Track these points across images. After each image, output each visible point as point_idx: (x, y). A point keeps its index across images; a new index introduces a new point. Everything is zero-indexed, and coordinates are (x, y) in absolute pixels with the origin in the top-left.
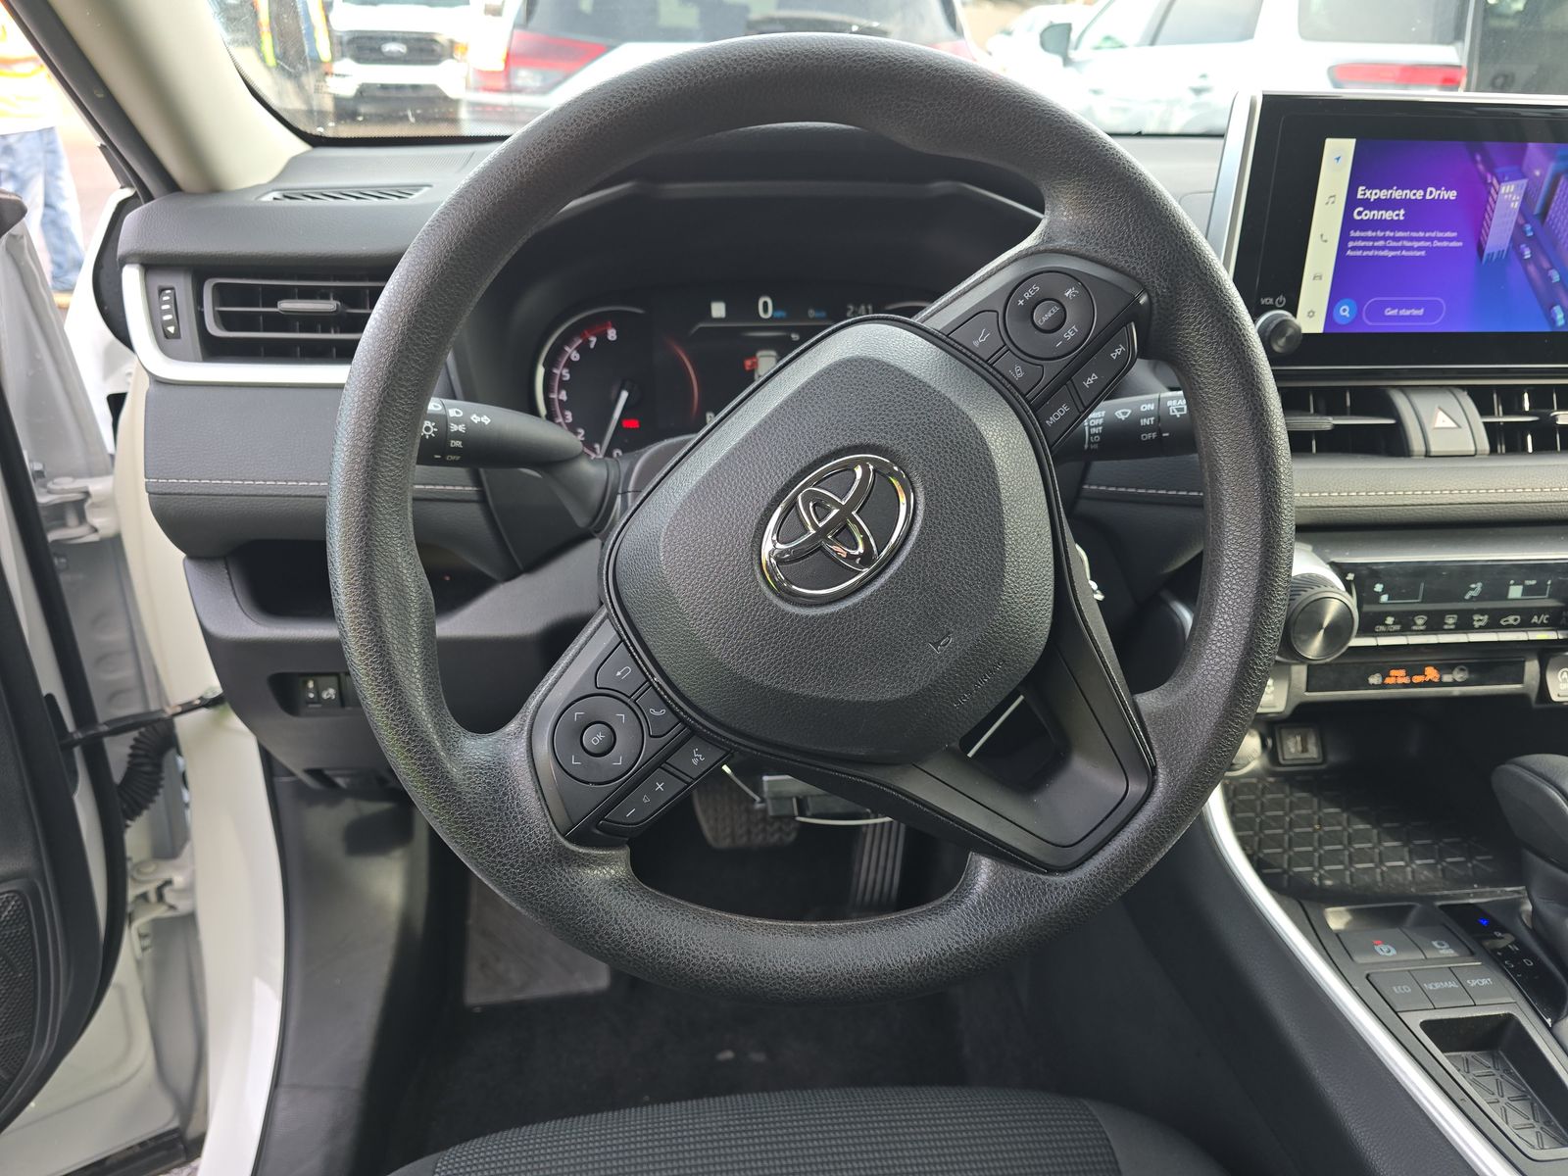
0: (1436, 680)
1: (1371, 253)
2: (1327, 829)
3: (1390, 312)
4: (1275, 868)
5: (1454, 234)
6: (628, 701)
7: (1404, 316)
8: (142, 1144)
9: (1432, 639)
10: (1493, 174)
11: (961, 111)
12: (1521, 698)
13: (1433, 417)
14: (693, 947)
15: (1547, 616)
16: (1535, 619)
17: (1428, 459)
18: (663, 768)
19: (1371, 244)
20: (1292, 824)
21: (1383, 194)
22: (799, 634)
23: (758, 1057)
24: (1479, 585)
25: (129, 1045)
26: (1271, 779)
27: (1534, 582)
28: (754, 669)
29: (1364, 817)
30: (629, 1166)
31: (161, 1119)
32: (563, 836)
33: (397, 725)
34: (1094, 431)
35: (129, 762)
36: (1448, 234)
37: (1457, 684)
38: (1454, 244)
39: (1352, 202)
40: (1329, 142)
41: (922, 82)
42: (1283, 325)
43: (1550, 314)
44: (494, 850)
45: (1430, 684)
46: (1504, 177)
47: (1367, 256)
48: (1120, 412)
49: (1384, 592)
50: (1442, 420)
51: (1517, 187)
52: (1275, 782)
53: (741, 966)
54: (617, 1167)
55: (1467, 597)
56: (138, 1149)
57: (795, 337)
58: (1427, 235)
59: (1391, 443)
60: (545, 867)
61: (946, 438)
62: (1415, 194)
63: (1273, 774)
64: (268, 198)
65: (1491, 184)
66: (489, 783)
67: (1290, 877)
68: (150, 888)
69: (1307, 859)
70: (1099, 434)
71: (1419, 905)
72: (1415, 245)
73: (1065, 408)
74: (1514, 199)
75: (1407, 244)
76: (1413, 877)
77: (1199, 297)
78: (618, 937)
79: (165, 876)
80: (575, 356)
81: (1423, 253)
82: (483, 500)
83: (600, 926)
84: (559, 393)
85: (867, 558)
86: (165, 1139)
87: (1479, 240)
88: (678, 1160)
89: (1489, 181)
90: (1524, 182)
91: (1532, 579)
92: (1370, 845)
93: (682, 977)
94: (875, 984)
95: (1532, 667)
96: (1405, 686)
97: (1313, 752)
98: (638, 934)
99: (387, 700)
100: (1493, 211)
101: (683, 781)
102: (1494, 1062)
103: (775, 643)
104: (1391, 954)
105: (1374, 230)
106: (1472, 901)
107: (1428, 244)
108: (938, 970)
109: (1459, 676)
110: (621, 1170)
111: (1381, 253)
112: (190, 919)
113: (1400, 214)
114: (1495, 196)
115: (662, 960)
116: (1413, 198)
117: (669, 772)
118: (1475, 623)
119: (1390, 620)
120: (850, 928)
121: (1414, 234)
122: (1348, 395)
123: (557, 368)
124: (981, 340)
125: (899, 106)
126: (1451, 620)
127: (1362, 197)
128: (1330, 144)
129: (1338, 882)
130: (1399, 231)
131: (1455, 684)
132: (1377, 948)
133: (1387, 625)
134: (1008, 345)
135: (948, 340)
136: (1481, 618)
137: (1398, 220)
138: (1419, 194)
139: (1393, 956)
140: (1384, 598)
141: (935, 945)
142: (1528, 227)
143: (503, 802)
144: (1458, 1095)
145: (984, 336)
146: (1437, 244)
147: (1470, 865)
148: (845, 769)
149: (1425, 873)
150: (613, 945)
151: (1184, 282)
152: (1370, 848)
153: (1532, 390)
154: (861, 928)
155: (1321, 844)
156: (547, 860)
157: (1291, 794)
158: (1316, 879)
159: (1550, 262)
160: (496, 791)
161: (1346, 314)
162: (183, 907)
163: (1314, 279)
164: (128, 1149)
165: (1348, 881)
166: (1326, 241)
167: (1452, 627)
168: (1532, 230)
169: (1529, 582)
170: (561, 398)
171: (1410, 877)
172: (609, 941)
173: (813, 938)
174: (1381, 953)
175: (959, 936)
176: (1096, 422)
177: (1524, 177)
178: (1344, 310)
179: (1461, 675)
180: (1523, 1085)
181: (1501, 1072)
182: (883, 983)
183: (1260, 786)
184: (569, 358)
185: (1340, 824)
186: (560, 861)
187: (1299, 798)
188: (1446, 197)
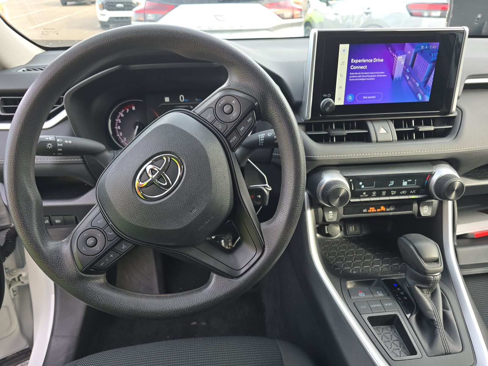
0: (384, 210)
1: (357, 80)
2: (358, 255)
3: (364, 97)
4: (339, 268)
5: (384, 73)
6: (101, 230)
7: (370, 98)
8: (17, 353)
9: (378, 199)
10: (395, 53)
11: (196, 47)
12: (412, 215)
13: (379, 129)
14: (122, 304)
15: (415, 191)
16: (411, 192)
17: (377, 143)
18: (112, 250)
19: (357, 77)
20: (347, 254)
21: (360, 61)
22: (148, 210)
23: (204, 324)
24: (393, 182)
25: (11, 324)
26: (344, 240)
27: (411, 180)
28: (134, 221)
29: (370, 251)
30: (134, 363)
31: (23, 345)
32: (81, 271)
33: (27, 240)
34: (262, 140)
35: (5, 240)
36: (382, 73)
37: (391, 212)
38: (384, 76)
39: (349, 64)
40: (341, 45)
41: (182, 38)
42: (329, 103)
43: (417, 96)
44: (58, 277)
45: (383, 211)
46: (398, 54)
47: (356, 81)
48: (269, 134)
49: (362, 185)
50: (382, 131)
51: (403, 57)
52: (345, 240)
53: (136, 309)
54: (130, 363)
55: (389, 185)
56: (16, 354)
57: (191, 107)
58: (375, 73)
59: (366, 138)
60: (75, 281)
61: (192, 149)
62: (370, 61)
63: (345, 238)
64: (21, 71)
65: (395, 56)
66: (57, 256)
67: (343, 271)
68: (16, 277)
69: (349, 265)
70: (263, 141)
71: (376, 280)
72: (371, 76)
73: (235, 137)
74: (402, 61)
75: (368, 76)
76: (381, 270)
77: (273, 102)
78: (98, 301)
79: (20, 273)
80: (122, 115)
81: (374, 79)
82: (84, 163)
83: (92, 298)
84: (118, 127)
85: (168, 186)
86: (25, 351)
87: (392, 74)
88: (149, 361)
89: (394, 56)
90: (405, 55)
91: (410, 180)
92: (370, 260)
93: (118, 313)
94: (178, 313)
95: (415, 206)
96: (374, 212)
97: (358, 231)
98: (104, 300)
99: (23, 232)
100: (396, 65)
101: (119, 254)
102: (391, 329)
103: (141, 213)
104: (363, 296)
105: (357, 72)
106: (394, 278)
107: (375, 76)
108: (197, 309)
109: (392, 209)
110: (131, 364)
111: (360, 79)
112: (28, 286)
113: (365, 67)
114: (396, 60)
115: (112, 308)
116: (369, 62)
117: (115, 251)
118: (392, 193)
119: (364, 193)
120: (172, 296)
121: (371, 73)
122: (355, 123)
123: (117, 119)
124: (209, 117)
125: (177, 46)
126: (384, 193)
127: (353, 62)
128: (341, 46)
129: (357, 272)
130: (365, 72)
131: (390, 211)
132: (359, 294)
133: (364, 195)
134: (217, 118)
135: (199, 117)
136: (394, 192)
137: (365, 69)
138: (371, 61)
139: (364, 296)
140: (363, 187)
141: (197, 301)
142: (408, 70)
143: (62, 262)
144: (374, 340)
145: (210, 115)
146: (378, 76)
147: (400, 266)
148: (170, 249)
149: (386, 269)
150: (96, 304)
151: (268, 98)
152: (370, 261)
153: (415, 120)
154: (176, 296)
155: (355, 260)
156: (75, 279)
157: (349, 244)
158: (351, 271)
159: (416, 80)
160: (60, 259)
161: (351, 98)
162: (26, 282)
163: (339, 88)
164: (14, 354)
165: (361, 271)
166: (342, 76)
167: (385, 195)
168: (409, 70)
169: (409, 181)
170: (118, 128)
171: (380, 270)
172: (95, 303)
173: (160, 299)
174: (360, 295)
175: (204, 298)
176: (262, 137)
177: (405, 54)
178: (350, 97)
179: (392, 208)
180: (399, 336)
181: (393, 332)
182: (180, 313)
183: (340, 242)
184: (120, 116)
185: (362, 253)
186: (80, 279)
187: (351, 245)
188: (380, 61)
